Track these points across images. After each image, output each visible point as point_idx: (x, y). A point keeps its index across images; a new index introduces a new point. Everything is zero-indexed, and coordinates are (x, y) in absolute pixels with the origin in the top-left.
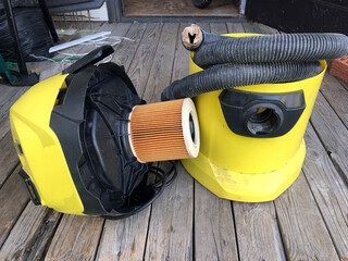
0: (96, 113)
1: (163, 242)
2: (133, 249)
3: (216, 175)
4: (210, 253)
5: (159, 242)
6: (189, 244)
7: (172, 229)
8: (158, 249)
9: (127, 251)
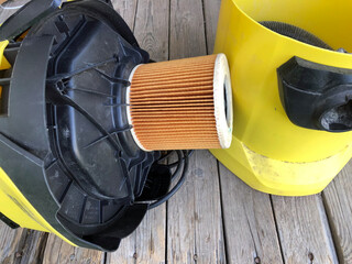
0: (72, 110)
1: (187, 236)
2: (151, 248)
3: (252, 164)
4: (246, 248)
5: (183, 236)
6: (220, 237)
7: (196, 217)
8: (183, 247)
9: (144, 252)
